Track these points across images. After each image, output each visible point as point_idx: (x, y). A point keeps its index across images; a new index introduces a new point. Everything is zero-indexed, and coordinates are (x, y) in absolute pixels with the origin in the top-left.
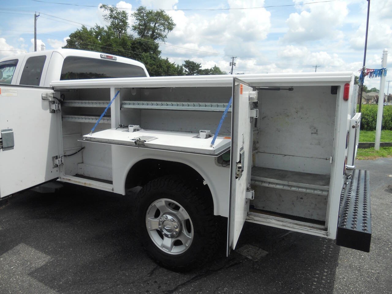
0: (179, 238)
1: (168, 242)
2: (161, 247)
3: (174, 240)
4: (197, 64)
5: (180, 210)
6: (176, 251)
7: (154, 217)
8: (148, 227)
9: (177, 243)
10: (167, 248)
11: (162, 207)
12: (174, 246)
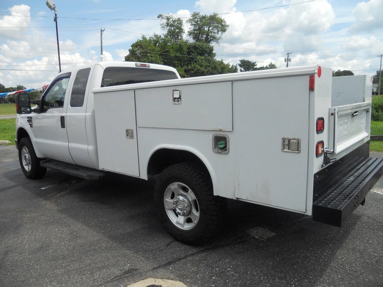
0: (190, 216)
1: (181, 219)
2: (176, 223)
3: (186, 218)
4: (252, 63)
5: (189, 192)
6: (187, 227)
7: (170, 199)
8: (166, 207)
9: (189, 221)
10: (180, 224)
11: (176, 189)
12: (186, 223)
